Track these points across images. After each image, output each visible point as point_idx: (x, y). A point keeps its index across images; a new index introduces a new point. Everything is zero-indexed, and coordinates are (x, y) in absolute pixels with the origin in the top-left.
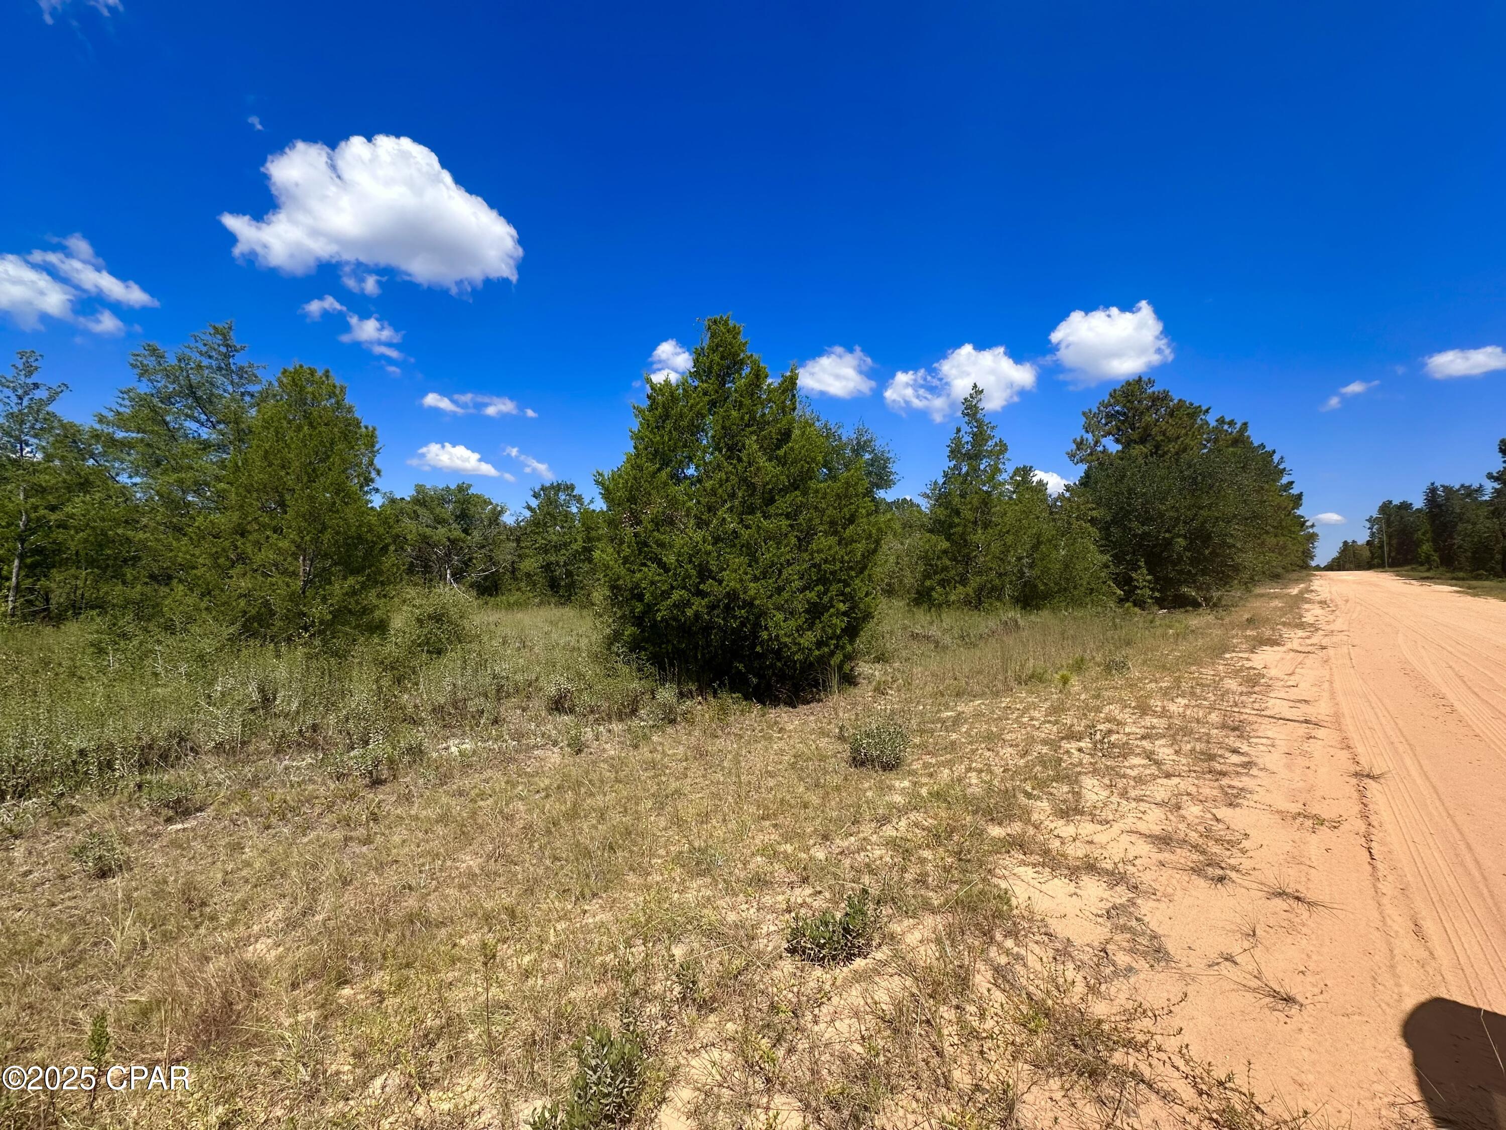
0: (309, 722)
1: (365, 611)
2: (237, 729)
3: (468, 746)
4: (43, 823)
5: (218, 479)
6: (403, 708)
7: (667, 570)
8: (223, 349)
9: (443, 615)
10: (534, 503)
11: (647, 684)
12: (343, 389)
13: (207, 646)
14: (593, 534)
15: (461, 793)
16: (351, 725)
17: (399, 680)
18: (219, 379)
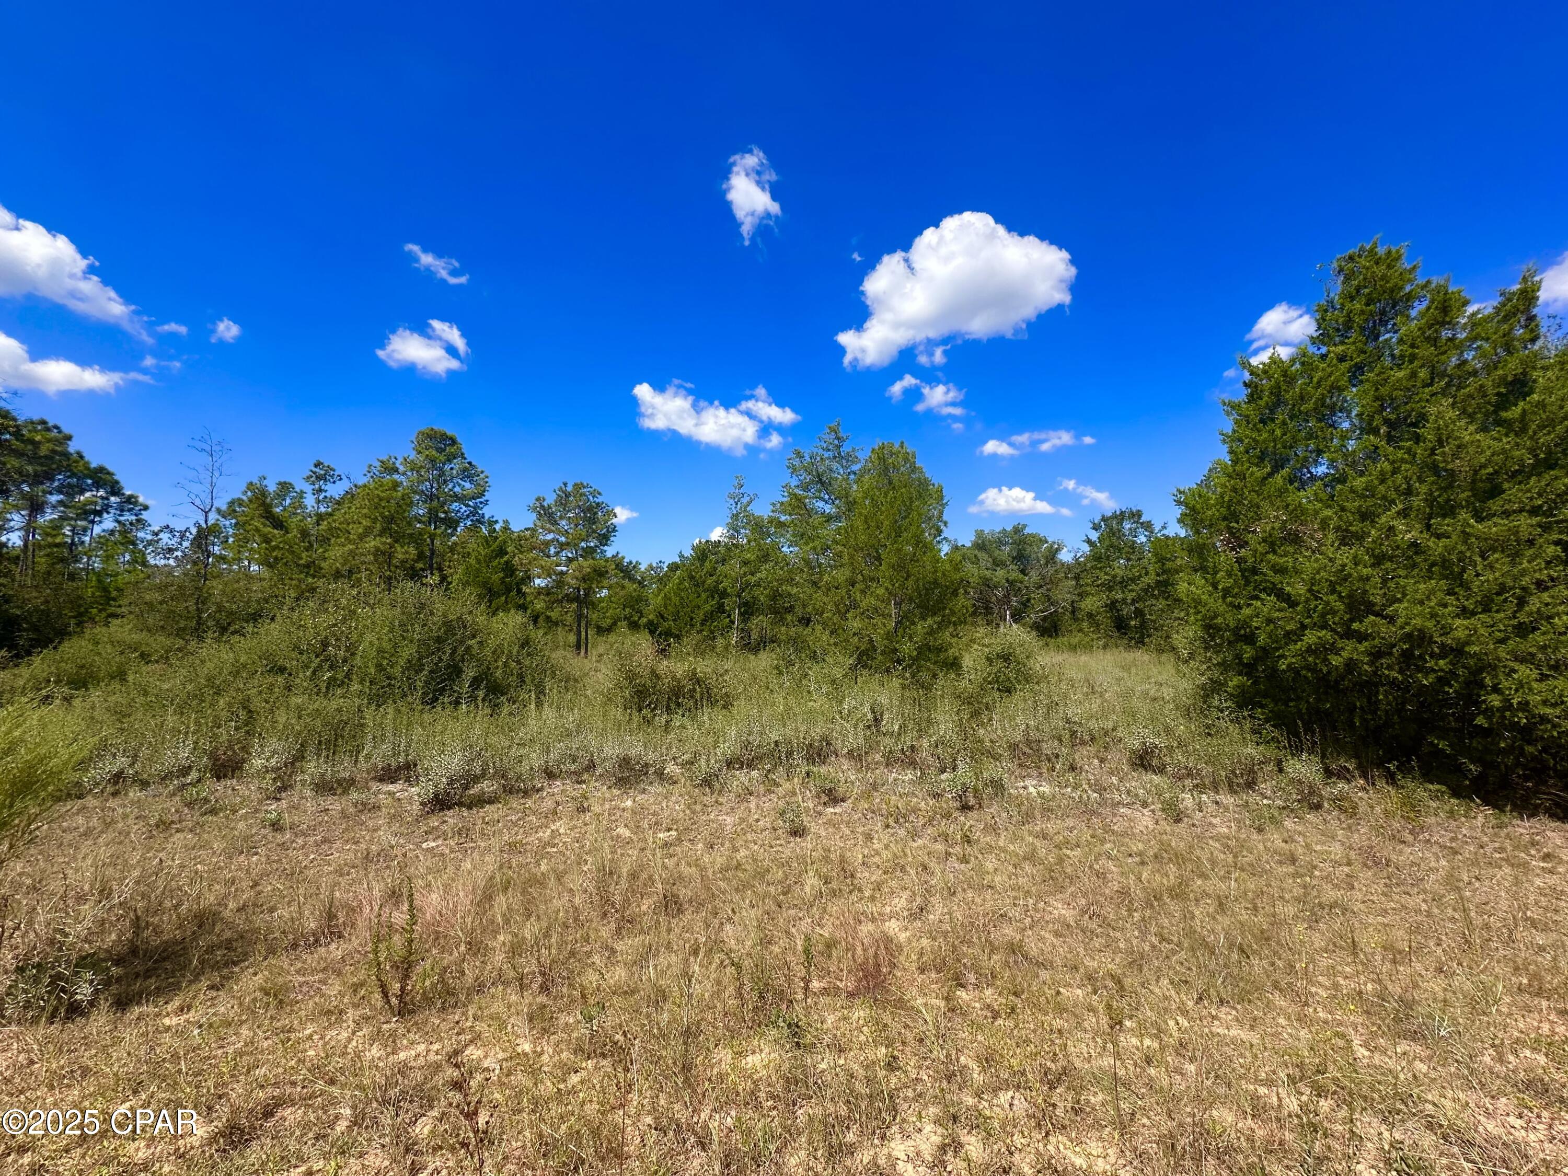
0: (909, 743)
1: (940, 650)
2: (861, 741)
3: (1046, 789)
4: (762, 789)
5: (836, 542)
6: (981, 741)
7: (1293, 604)
8: (836, 442)
9: (1010, 654)
10: (1094, 536)
11: (1271, 752)
12: (914, 456)
13: (838, 673)
14: (1169, 565)
15: (1045, 836)
16: (940, 750)
17: (975, 714)
18: (835, 465)
